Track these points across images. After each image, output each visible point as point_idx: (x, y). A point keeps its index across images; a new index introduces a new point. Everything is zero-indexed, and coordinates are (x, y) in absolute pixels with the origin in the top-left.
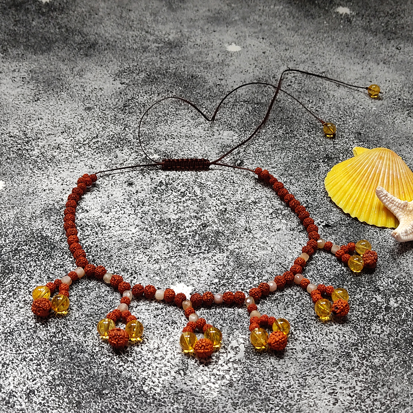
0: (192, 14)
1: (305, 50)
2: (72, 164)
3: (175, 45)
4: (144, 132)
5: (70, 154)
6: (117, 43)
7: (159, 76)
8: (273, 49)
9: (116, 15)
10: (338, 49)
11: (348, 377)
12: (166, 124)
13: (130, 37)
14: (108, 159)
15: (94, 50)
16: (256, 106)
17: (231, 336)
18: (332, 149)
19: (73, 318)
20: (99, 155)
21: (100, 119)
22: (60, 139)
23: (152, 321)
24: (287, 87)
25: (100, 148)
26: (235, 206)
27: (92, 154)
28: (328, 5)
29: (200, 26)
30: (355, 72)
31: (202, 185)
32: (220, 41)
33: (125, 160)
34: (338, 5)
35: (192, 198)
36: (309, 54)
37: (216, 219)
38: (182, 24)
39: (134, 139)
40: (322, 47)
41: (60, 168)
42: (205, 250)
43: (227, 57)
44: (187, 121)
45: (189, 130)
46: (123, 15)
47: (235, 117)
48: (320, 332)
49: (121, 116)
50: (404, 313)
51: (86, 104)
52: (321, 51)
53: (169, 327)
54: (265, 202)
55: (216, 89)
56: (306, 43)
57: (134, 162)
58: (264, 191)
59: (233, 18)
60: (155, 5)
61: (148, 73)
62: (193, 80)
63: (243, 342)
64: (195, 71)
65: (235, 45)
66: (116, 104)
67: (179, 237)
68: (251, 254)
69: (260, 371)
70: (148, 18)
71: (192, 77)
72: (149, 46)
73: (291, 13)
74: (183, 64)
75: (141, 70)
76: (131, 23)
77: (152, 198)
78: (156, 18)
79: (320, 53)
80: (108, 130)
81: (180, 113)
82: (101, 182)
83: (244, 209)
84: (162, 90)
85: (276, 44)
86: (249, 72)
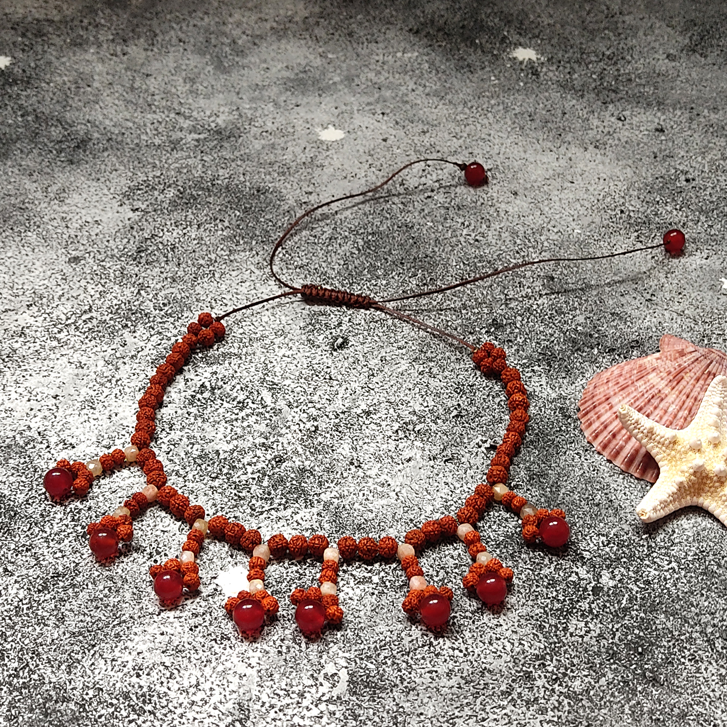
0: (258, 75)
1: (457, 131)
2: (46, 363)
3: (227, 134)
4: (173, 296)
5: (43, 343)
6: (126, 136)
7: (200, 193)
8: (401, 133)
9: (123, 86)
10: (516, 125)
11: (528, 715)
12: (213, 279)
13: (149, 125)
14: (109, 350)
15: (85, 151)
16: (370, 237)
17: (325, 657)
18: (502, 310)
19: (49, 640)
20: (93, 342)
21: (96, 278)
22: (25, 318)
23: (187, 637)
24: (425, 200)
25: (96, 329)
26: (332, 421)
27: (82, 342)
28: (498, 45)
29: (272, 97)
30: (545, 166)
31: (275, 386)
32: (308, 122)
33: (140, 349)
34: (515, 44)
35: (257, 410)
36: (463, 139)
37: (300, 446)
38: (240, 96)
39: (155, 310)
40: (487, 125)
41: (26, 370)
42: (280, 505)
43: (319, 152)
44: (249, 271)
45: (252, 287)
46: (135, 86)
47: (334, 259)
48: (479, 638)
49: (132, 269)
50: (627, 596)
51: (70, 252)
52: (486, 131)
53: (216, 646)
54: (386, 411)
55: (300, 211)
56: (458, 118)
57: (155, 352)
58: (384, 391)
59: (330, 79)
60: (192, 63)
61: (180, 188)
62: (259, 196)
63: (345, 664)
64: (263, 179)
65: (333, 128)
66: (124, 249)
67: (234, 483)
68: (360, 507)
69: (374, 714)
70: (179, 88)
71: (258, 191)
72: (182, 139)
73: (432, 63)
74: (242, 169)
75: (168, 184)
76: (149, 99)
77: (187, 416)
78: (194, 86)
79: (483, 136)
80: (109, 296)
81: (236, 257)
82: (97, 392)
83: (349, 426)
84: (205, 218)
85: (407, 122)
86: (358, 176)
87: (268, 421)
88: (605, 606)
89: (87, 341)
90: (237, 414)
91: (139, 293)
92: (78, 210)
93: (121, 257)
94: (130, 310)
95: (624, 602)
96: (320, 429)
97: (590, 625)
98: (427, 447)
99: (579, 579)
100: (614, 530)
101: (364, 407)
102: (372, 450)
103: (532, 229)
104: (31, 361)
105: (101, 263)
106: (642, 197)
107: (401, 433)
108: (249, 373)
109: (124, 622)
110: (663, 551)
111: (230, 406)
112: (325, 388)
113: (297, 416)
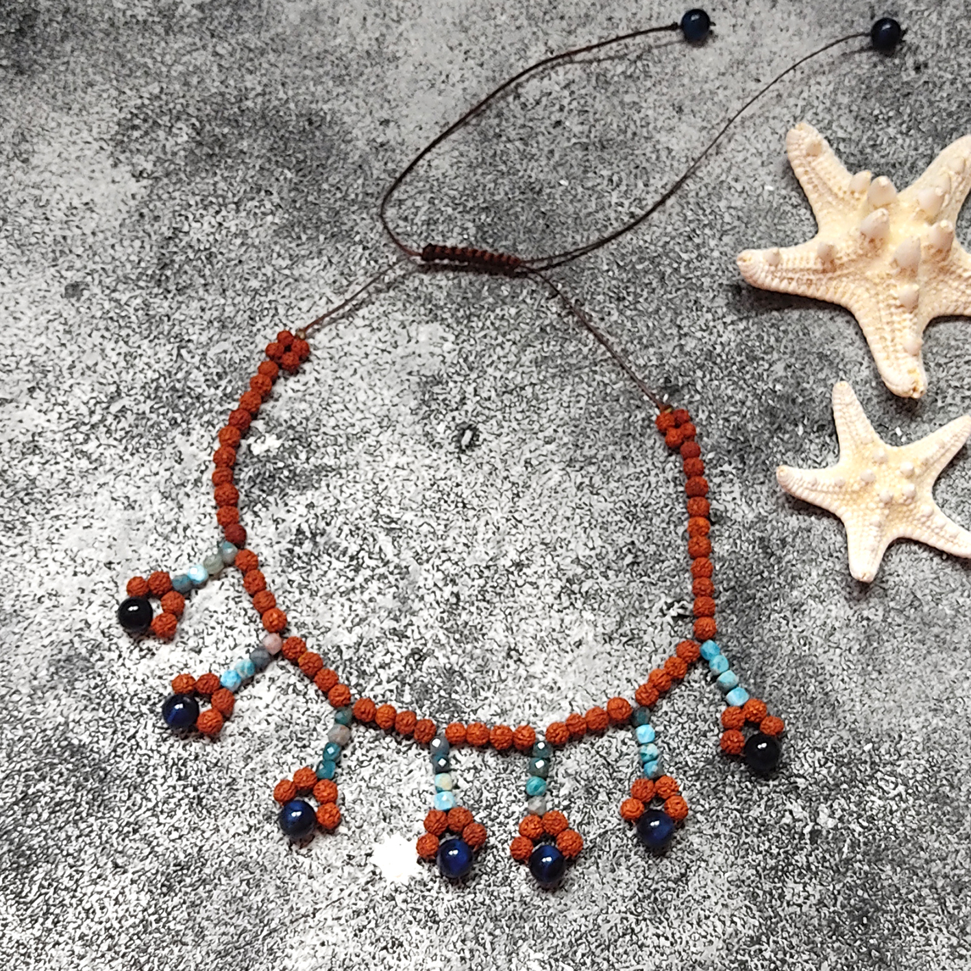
87: (394, 589)
88: (824, 857)
89: (127, 456)
90: (352, 580)
91: (179, 355)
92: (55, 180)
93: (138, 279)
94: (174, 389)
95: (845, 850)
96: (462, 597)
97: (809, 888)
98: (600, 621)
99: (795, 820)
100: (832, 740)
101: (513, 555)
102: (532, 632)
103: (706, 186)
104: (60, 499)
105: (113, 295)
106: (854, 108)
107: (565, 600)
108: (357, 504)
109: (275, 930)
110: (889, 768)
111: (342, 565)
112: (459, 524)
113: (430, 577)
